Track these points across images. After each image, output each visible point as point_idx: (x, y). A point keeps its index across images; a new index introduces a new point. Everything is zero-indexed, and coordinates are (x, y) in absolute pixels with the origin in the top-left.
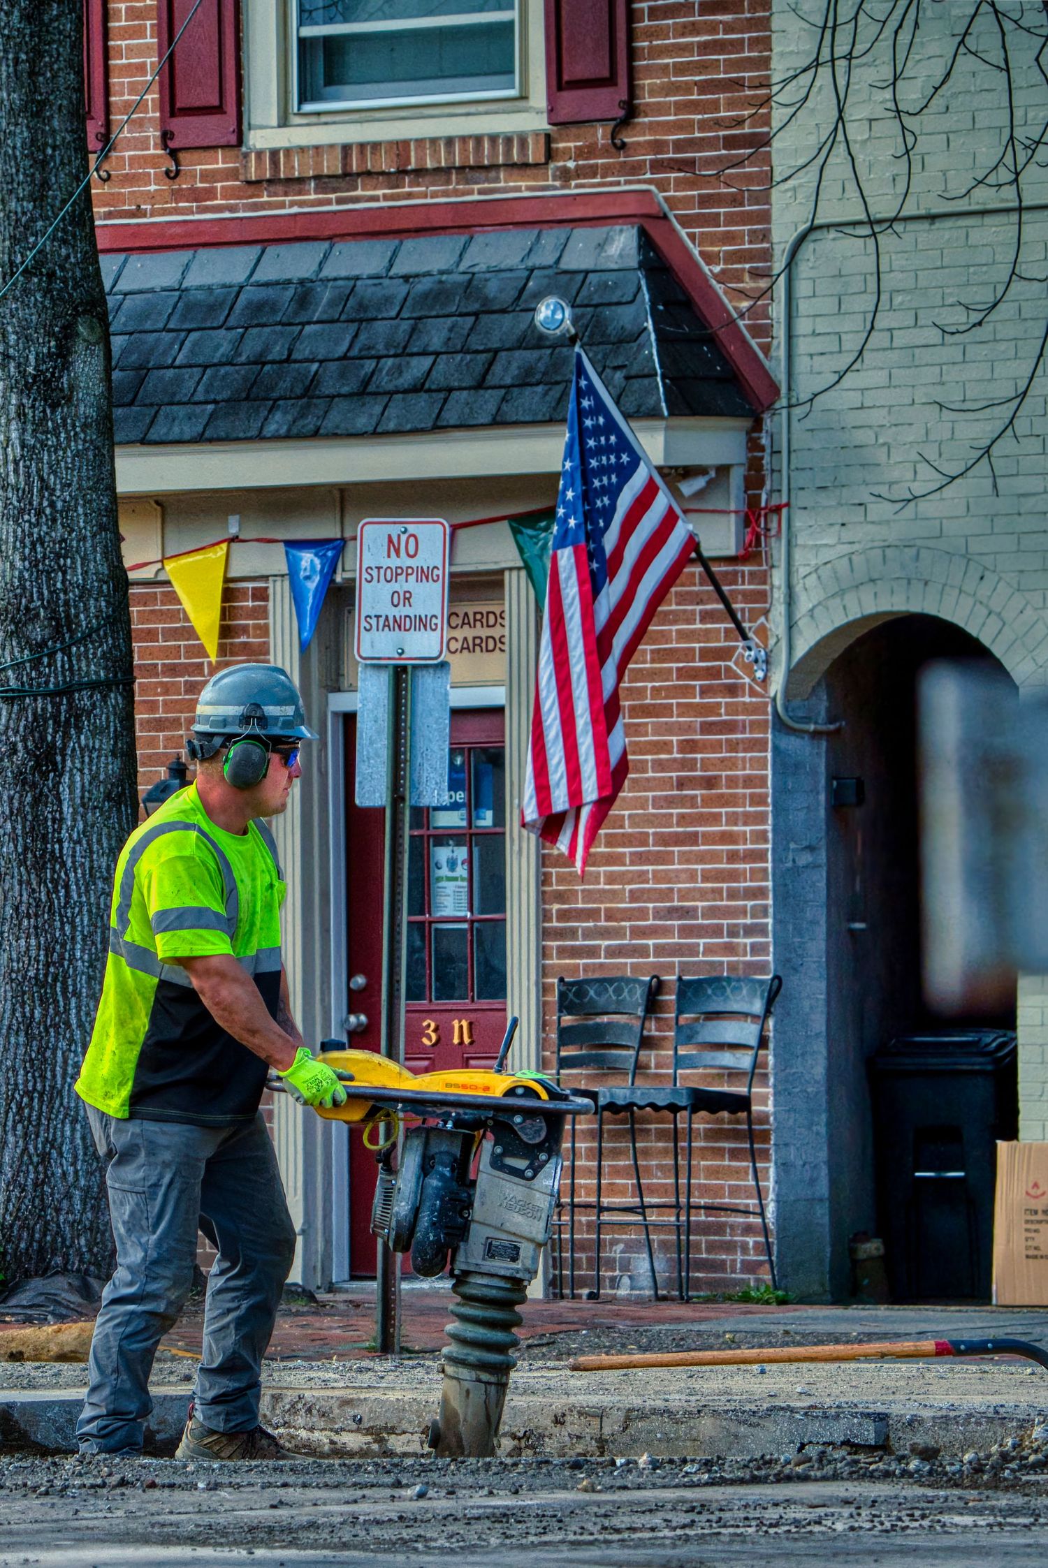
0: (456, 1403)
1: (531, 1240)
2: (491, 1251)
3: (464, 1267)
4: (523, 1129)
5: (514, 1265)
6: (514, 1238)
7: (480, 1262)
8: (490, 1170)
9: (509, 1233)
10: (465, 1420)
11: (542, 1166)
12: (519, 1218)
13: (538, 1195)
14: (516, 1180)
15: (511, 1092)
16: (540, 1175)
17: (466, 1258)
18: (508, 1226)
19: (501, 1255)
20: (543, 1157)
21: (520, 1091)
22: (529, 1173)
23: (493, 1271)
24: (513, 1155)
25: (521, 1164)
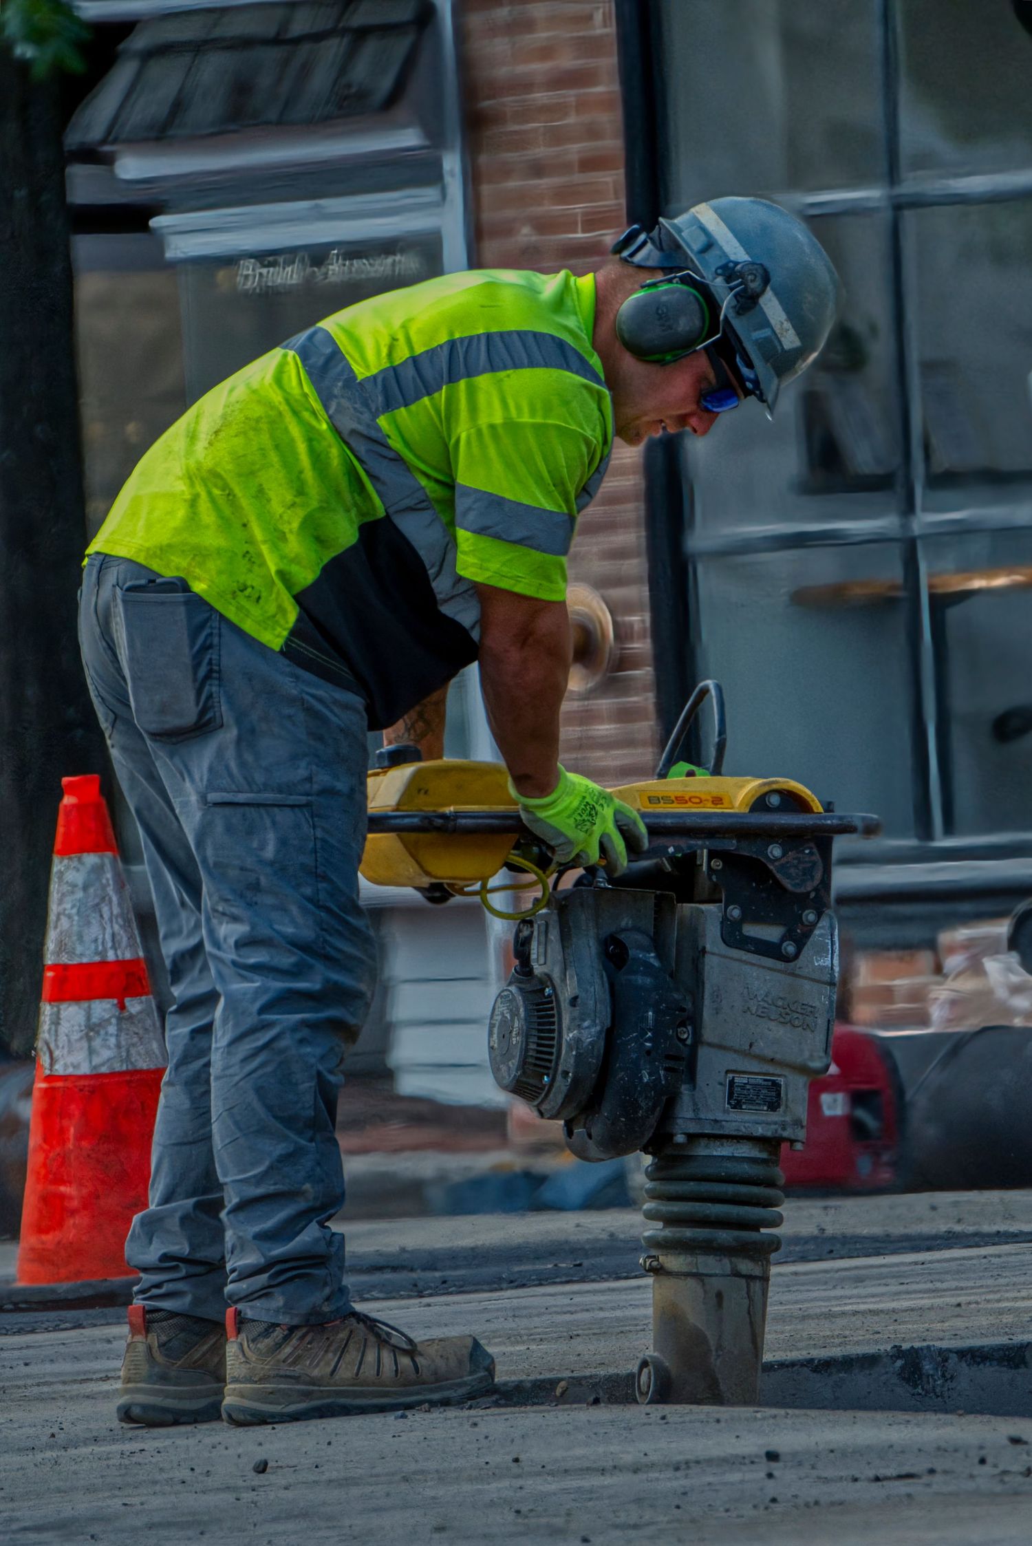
0: (695, 1316)
1: (803, 1069)
2: (736, 1099)
3: (693, 1128)
4: (783, 868)
5: (774, 1117)
6: (771, 1069)
7: (720, 1116)
8: (723, 948)
9: (761, 1059)
10: (719, 1347)
11: (807, 935)
12: (779, 1031)
13: (807, 985)
14: (769, 962)
15: (760, 804)
16: (807, 951)
17: (696, 1110)
18: (761, 1047)
19: (751, 1101)
20: (811, 916)
21: (775, 800)
22: (790, 948)
23: (744, 1131)
24: (758, 919)
25: (771, 933)
